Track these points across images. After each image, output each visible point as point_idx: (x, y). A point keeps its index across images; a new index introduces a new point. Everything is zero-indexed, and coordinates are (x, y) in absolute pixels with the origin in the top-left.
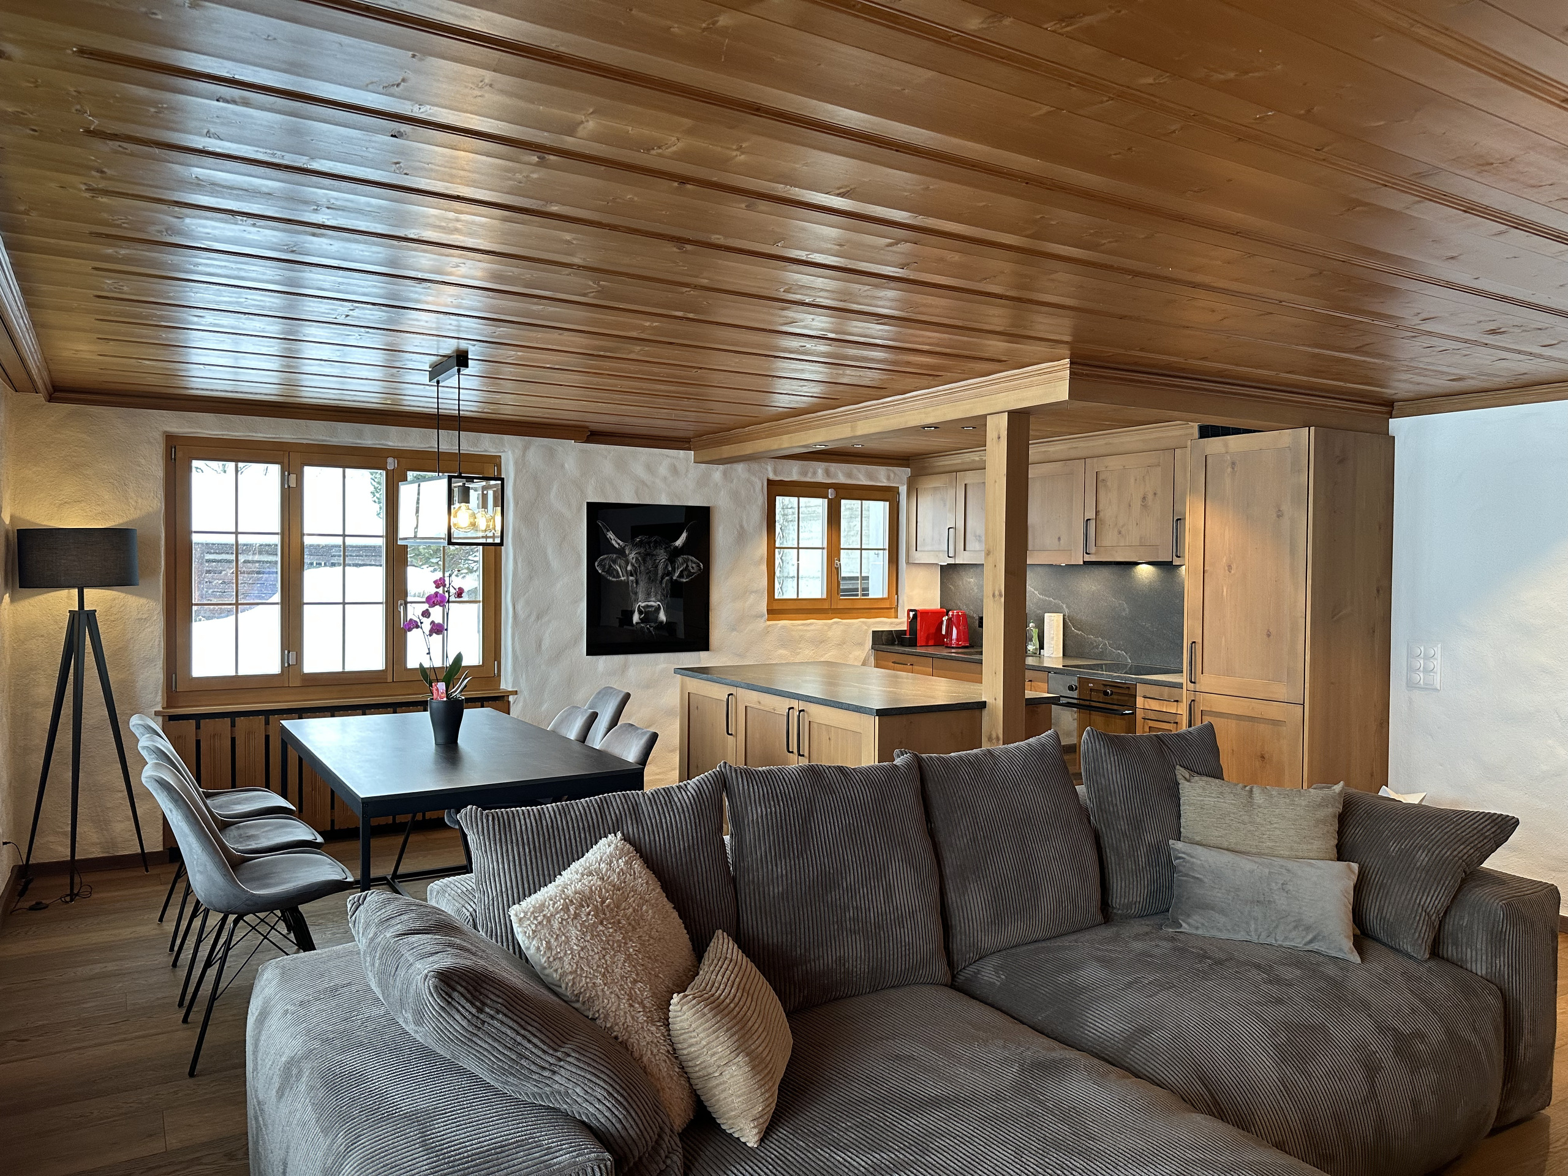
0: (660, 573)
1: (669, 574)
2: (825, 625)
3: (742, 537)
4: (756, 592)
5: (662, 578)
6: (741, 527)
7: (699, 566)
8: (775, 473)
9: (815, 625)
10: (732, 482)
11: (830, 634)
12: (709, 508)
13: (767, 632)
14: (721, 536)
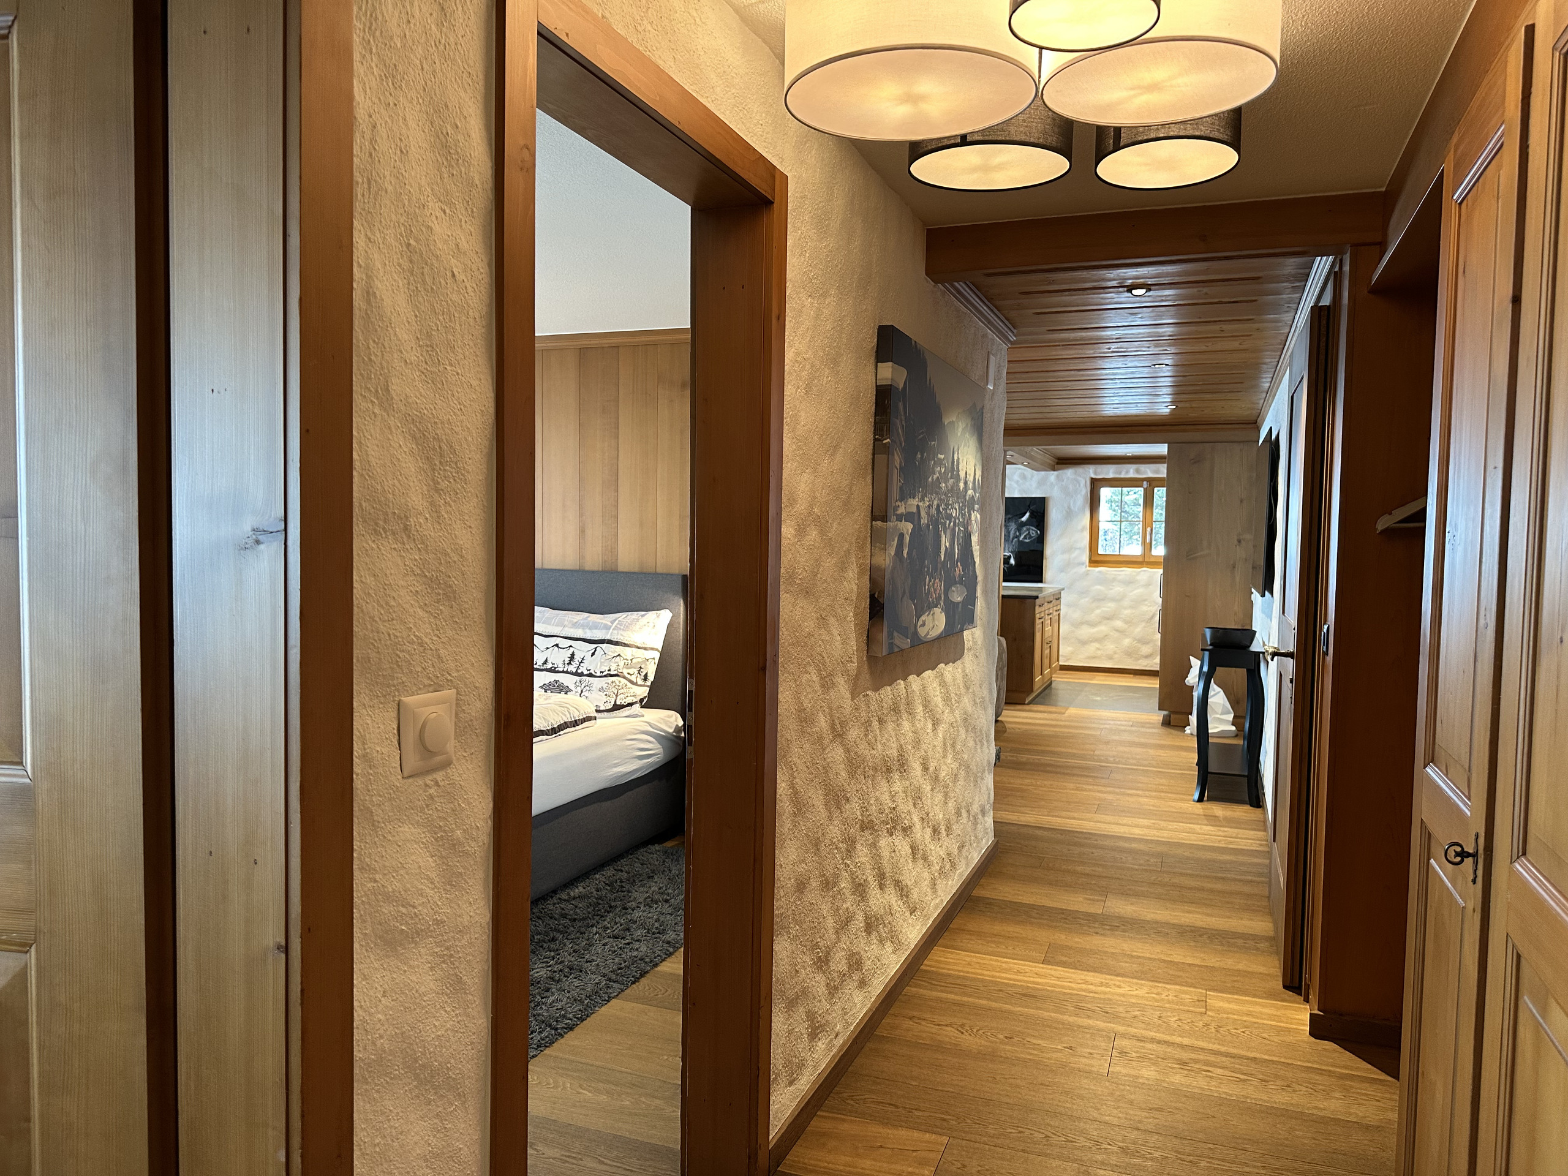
0: (1011, 536)
1: (1018, 537)
2: (1135, 572)
3: (1069, 515)
4: (1080, 548)
5: (1013, 539)
6: (1069, 508)
7: (1037, 532)
8: (1095, 473)
9: (1127, 571)
10: (1063, 481)
11: (1138, 578)
12: (1044, 498)
13: (1087, 574)
14: (1054, 515)
